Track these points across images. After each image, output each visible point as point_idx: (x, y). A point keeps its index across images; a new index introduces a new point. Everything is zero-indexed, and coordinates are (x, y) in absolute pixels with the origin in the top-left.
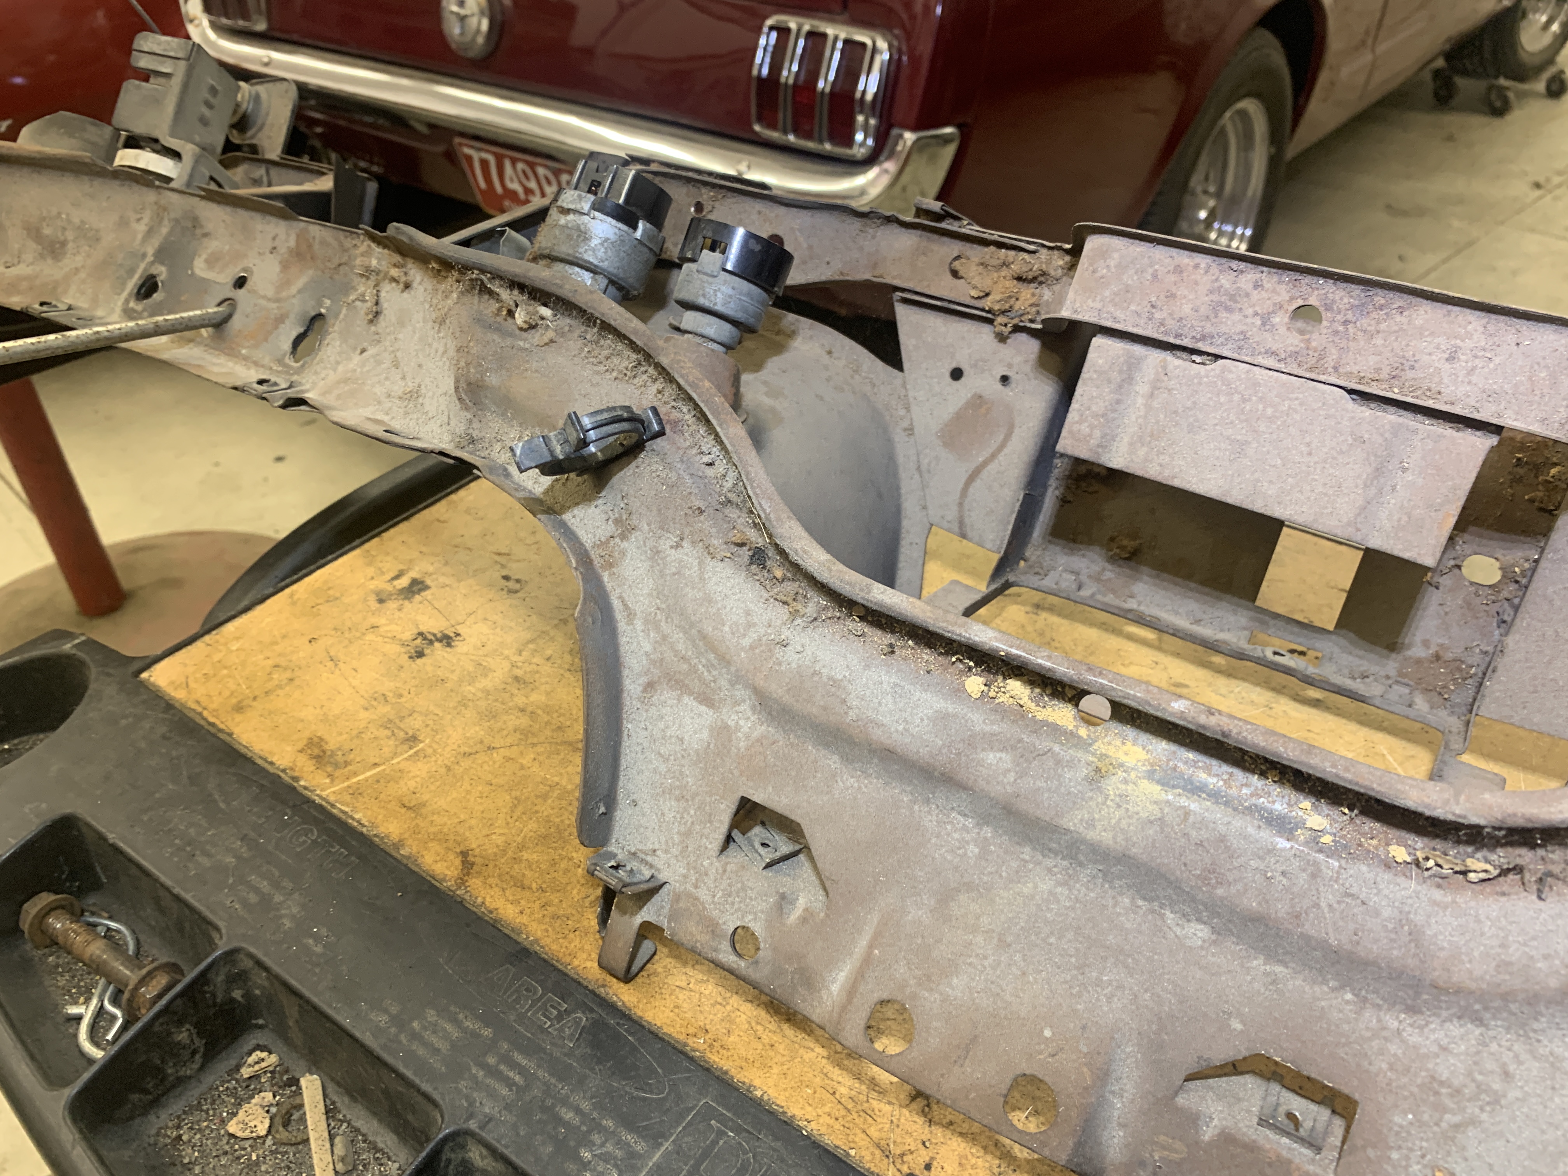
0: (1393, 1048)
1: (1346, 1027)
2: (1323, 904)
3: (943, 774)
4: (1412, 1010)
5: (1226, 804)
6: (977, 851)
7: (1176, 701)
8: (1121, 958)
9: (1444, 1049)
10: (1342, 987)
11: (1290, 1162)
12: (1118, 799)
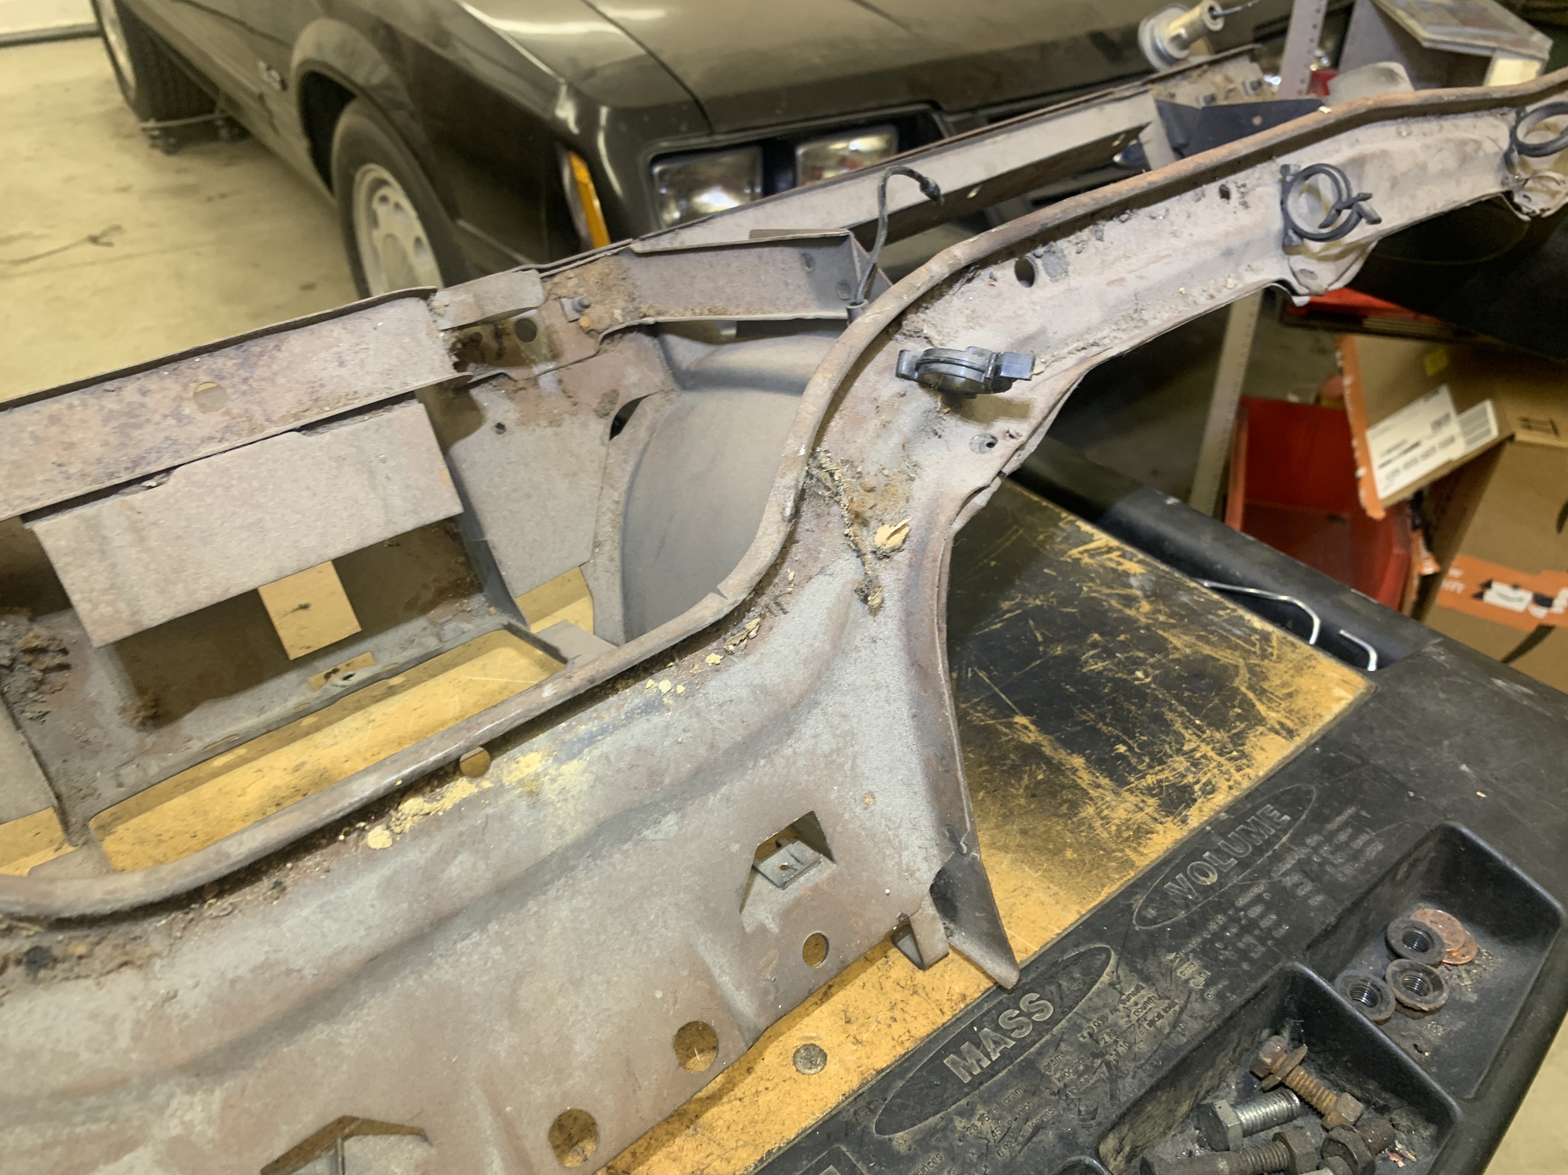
0: (801, 763)
1: (775, 780)
2: (716, 724)
3: (432, 924)
4: (790, 734)
5: (615, 728)
6: (499, 949)
7: (542, 692)
8: (648, 893)
9: (816, 736)
10: (756, 761)
11: (817, 885)
12: (561, 797)
